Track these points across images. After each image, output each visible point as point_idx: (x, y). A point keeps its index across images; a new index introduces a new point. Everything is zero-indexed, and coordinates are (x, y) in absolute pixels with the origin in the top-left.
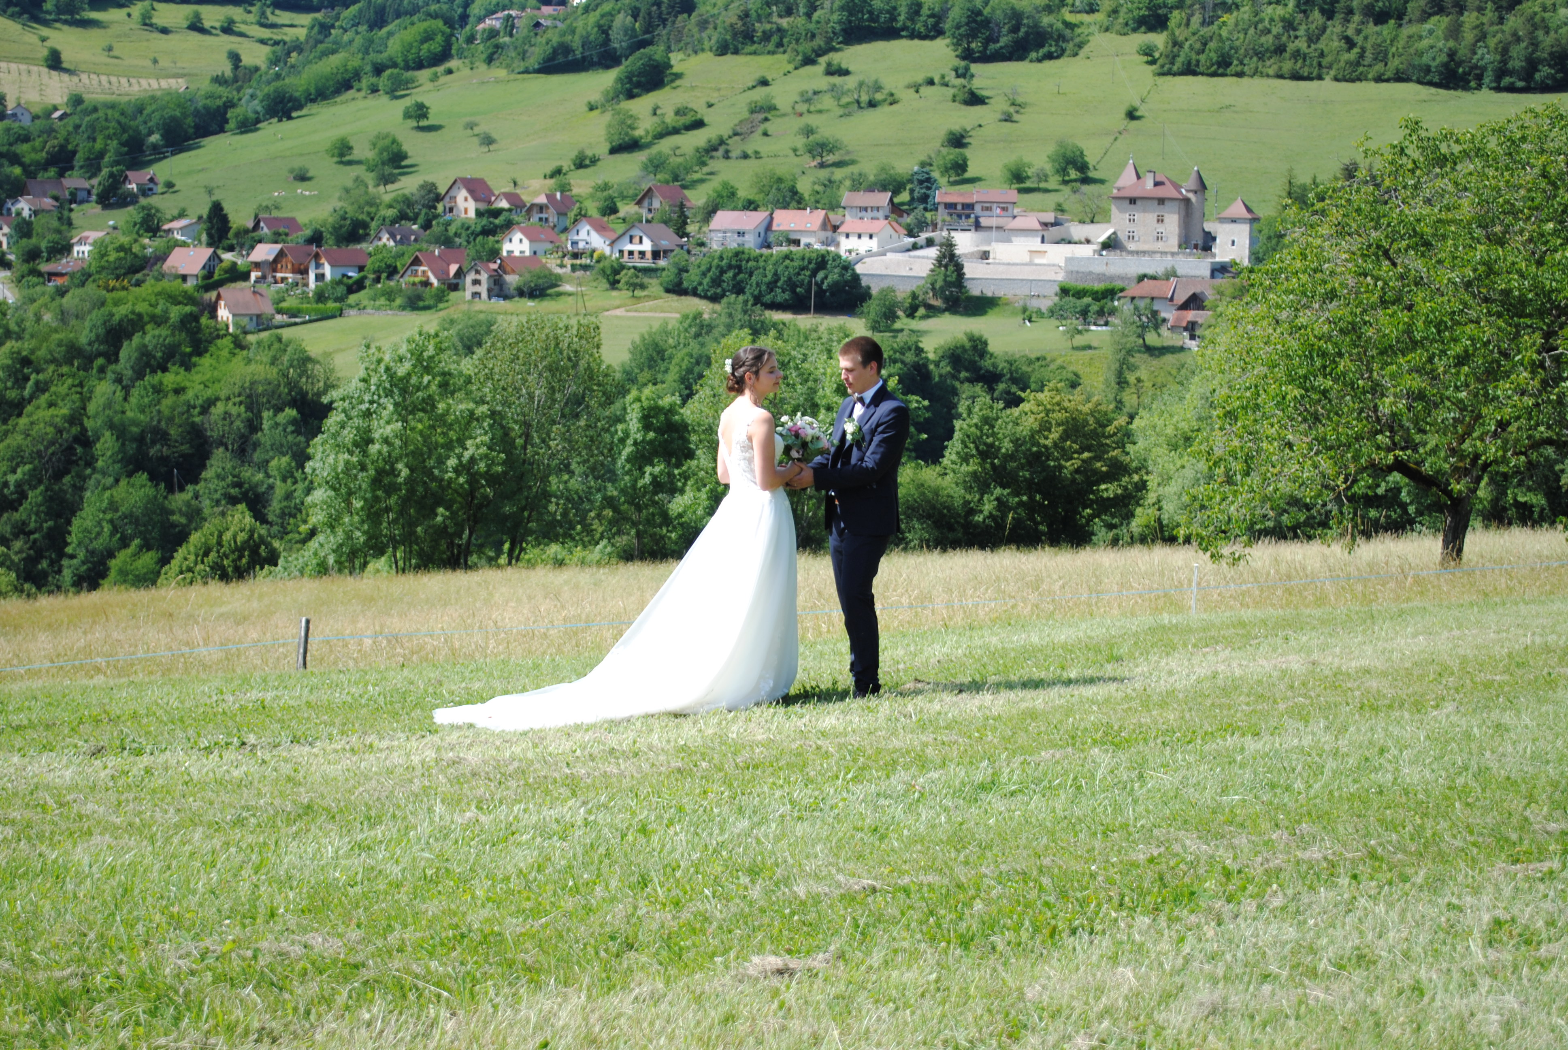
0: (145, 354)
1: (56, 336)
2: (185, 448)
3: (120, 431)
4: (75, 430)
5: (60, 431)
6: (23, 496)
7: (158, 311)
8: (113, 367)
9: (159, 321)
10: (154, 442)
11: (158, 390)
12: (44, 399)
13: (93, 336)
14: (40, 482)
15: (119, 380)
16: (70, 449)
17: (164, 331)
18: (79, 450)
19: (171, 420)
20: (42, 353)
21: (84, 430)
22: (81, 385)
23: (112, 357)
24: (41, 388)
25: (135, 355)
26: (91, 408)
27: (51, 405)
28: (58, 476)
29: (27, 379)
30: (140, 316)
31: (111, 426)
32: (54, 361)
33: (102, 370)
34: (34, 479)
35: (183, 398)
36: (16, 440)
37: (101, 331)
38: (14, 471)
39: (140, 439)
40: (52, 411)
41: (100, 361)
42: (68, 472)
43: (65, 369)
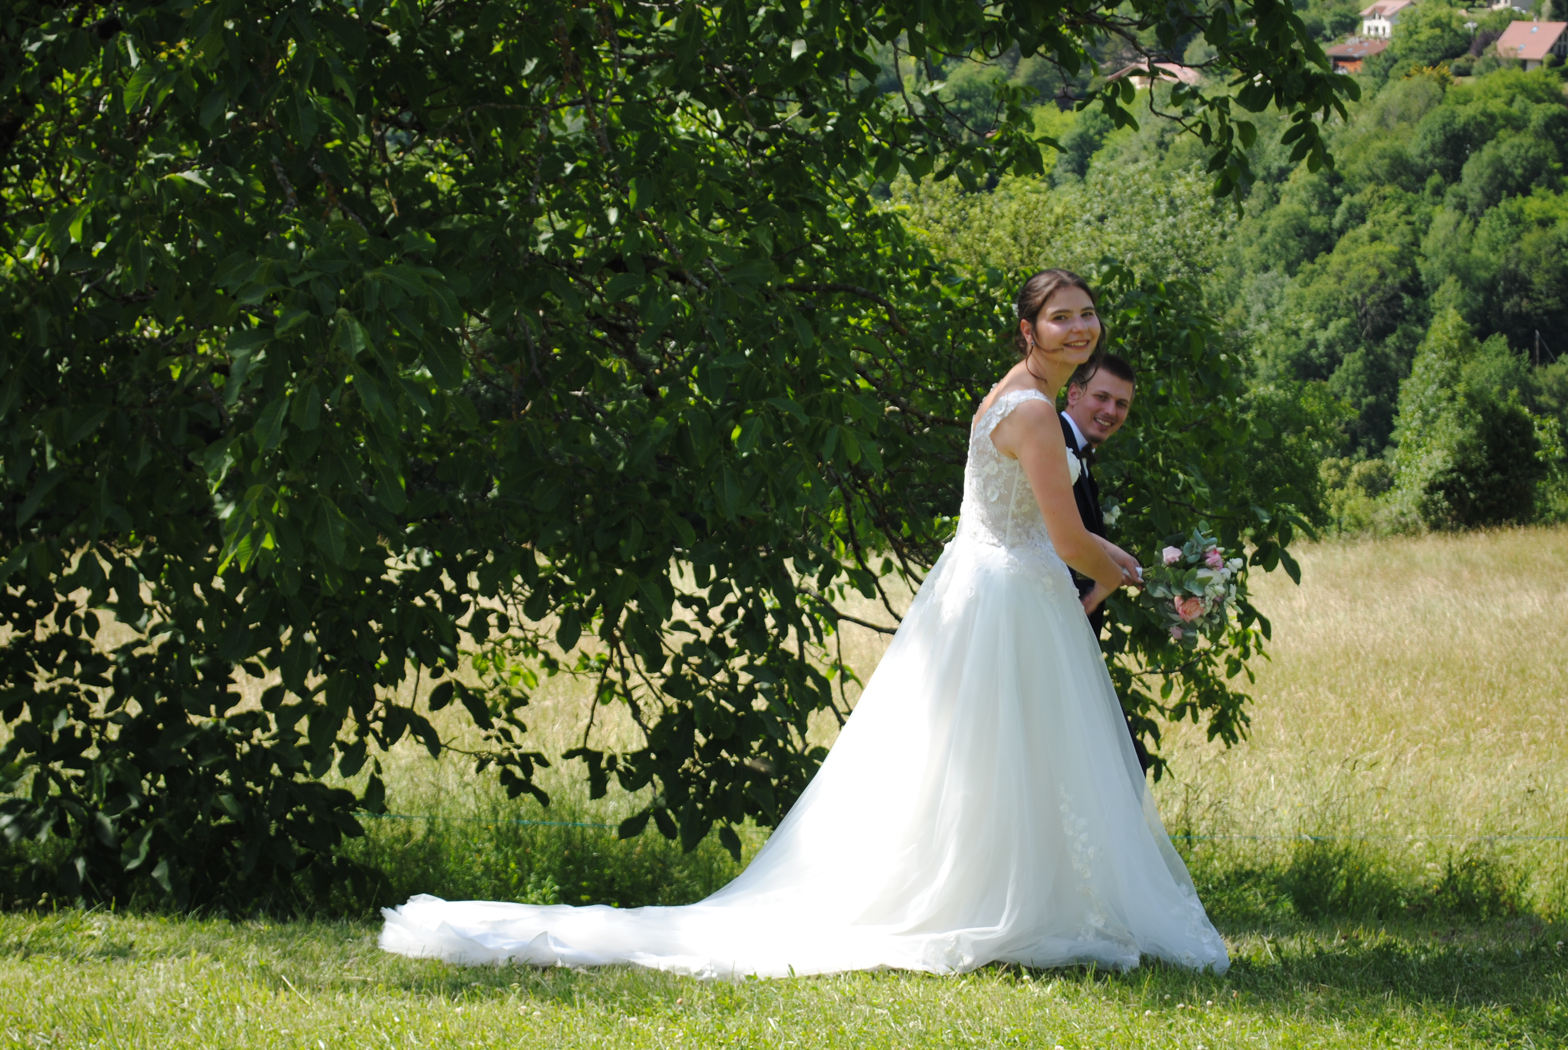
0: (1500, 170)
1: (1378, 145)
2: (1552, 303)
3: (1465, 277)
4: (1404, 274)
5: (1383, 276)
6: (1334, 361)
7: (1515, 110)
8: (1454, 187)
9: (1517, 124)
10: (1508, 293)
11: (1516, 220)
12: (1364, 230)
13: (1426, 145)
14: (1357, 342)
15: (1462, 207)
16: (1396, 298)
17: (1526, 139)
18: (1407, 300)
19: (1534, 263)
20: (1358, 167)
21: (1416, 274)
22: (1409, 211)
23: (1453, 174)
24: (1358, 216)
25: (1489, 171)
26: (1428, 244)
27: (1374, 238)
28: (1379, 334)
29: (1338, 202)
30: (1492, 117)
31: (1453, 269)
32: (1372, 178)
33: (1438, 192)
34: (1351, 338)
35: (1552, 232)
36: (1326, 284)
37: (1439, 138)
38: (1324, 326)
39: (1489, 288)
40: (1377, 246)
41: (1435, 179)
42: (1393, 330)
43: (1388, 190)
